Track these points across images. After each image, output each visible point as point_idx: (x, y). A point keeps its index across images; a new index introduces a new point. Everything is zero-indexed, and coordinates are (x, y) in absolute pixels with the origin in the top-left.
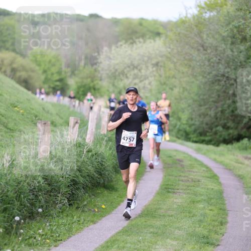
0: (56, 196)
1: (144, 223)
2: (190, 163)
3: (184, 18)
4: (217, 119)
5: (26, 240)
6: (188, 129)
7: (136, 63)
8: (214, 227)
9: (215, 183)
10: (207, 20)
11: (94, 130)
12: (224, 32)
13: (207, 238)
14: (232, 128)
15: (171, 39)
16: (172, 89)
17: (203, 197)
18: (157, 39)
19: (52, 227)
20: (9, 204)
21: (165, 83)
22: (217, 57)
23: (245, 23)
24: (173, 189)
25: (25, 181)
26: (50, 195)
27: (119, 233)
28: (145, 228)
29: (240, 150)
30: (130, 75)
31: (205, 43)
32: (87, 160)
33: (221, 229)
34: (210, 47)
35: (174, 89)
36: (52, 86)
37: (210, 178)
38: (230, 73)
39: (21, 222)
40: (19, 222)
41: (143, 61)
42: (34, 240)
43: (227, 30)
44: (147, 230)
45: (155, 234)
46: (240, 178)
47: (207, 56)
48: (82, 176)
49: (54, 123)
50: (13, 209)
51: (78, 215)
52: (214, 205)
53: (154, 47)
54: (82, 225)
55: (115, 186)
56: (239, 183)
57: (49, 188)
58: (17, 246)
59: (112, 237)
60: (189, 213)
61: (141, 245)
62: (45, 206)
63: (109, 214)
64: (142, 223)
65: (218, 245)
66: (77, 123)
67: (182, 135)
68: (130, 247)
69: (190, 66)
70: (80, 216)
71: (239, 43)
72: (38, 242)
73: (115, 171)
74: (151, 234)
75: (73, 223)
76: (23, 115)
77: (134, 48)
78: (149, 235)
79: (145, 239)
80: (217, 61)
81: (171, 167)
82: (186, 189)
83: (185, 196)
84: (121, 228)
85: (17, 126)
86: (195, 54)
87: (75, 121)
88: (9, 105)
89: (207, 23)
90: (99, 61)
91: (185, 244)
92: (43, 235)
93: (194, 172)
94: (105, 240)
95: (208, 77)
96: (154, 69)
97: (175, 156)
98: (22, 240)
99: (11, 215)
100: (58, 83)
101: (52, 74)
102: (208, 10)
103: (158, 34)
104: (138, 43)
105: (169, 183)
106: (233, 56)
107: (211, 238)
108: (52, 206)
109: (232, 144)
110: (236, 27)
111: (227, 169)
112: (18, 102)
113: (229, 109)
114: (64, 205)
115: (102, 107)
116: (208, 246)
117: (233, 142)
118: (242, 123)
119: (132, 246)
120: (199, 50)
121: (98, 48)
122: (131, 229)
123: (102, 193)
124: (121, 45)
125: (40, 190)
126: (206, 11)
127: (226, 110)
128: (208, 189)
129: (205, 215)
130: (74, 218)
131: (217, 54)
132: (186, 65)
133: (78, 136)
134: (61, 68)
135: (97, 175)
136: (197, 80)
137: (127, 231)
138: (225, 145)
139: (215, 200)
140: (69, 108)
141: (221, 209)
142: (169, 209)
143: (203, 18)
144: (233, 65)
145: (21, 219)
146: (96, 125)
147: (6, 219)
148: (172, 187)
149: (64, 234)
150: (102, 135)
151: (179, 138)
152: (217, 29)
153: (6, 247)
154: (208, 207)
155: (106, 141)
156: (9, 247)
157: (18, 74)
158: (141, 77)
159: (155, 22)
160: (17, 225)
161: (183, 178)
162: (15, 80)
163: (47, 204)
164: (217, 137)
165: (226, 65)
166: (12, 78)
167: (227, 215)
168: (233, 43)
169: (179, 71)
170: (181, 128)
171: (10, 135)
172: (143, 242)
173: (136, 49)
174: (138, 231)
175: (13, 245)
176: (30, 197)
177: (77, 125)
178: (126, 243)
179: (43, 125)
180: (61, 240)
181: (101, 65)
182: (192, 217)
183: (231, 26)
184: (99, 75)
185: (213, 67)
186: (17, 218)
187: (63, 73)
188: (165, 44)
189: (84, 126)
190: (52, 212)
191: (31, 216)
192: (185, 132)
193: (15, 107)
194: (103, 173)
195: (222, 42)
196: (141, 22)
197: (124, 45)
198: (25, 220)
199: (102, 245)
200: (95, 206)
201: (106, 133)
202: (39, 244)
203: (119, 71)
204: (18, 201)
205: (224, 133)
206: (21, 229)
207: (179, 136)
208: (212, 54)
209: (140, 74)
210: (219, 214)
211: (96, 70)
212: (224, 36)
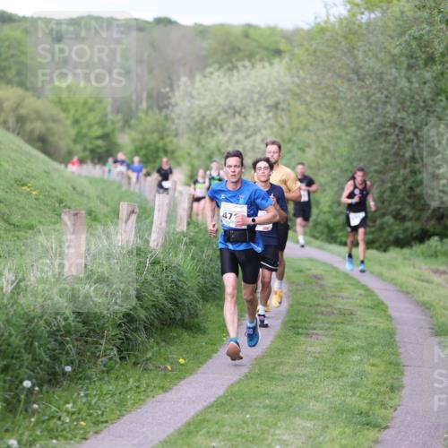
0: (97, 343)
1: (255, 390)
2: (336, 281)
3: (323, 24)
4: (383, 202)
5: (44, 422)
6: (332, 222)
7: (238, 104)
8: (378, 395)
9: (381, 317)
10: (364, 26)
11: (164, 225)
12: (395, 48)
13: (367, 415)
14: (410, 219)
15: (300, 62)
16: (303, 150)
17: (359, 343)
18: (276, 61)
19: (89, 398)
20: (12, 358)
21: (290, 140)
22: (382, 93)
23: (431, 31)
24: (306, 328)
25: (41, 317)
26: (86, 342)
27: (209, 407)
28: (255, 398)
29: (425, 257)
30: (229, 126)
31: (361, 67)
32: (152, 278)
33: (391, 399)
34: (370, 76)
35: (307, 149)
36: (89, 146)
37: (372, 308)
38: (405, 121)
39: (34, 390)
40: (30, 391)
41: (252, 100)
42: (59, 423)
43: (400, 44)
44: (260, 403)
45: (275, 409)
46: (426, 307)
47: (365, 90)
48: (142, 307)
49: (94, 214)
50: (21, 367)
51: (137, 376)
52: (380, 357)
53: (271, 75)
54: (143, 394)
55: (203, 325)
56: (423, 317)
57: (84, 330)
58: (27, 434)
59: (197, 415)
60: (334, 370)
61: (250, 429)
62: (77, 362)
63: (191, 374)
64: (250, 390)
65: (387, 427)
66: (133, 212)
67: (322, 233)
68: (229, 433)
69: (334, 108)
70: (140, 378)
71: (422, 66)
72: (66, 425)
73: (203, 299)
74: (268, 409)
75: (127, 391)
76: (37, 199)
77: (235, 78)
78: (263, 411)
79: (256, 418)
80: (384, 99)
81: (303, 290)
82: (329, 328)
83: (326, 340)
84: (213, 400)
85: (27, 219)
86: (343, 86)
87: (130, 209)
88: (12, 182)
89: (365, 32)
90: (173, 101)
91: (327, 427)
92: (73, 413)
93: (343, 298)
94: (185, 420)
95: (367, 127)
96: (270, 115)
97: (309, 270)
98: (37, 423)
99: (17, 377)
100: (100, 142)
101: (90, 126)
102: (366, 9)
103: (278, 53)
104: (241, 68)
105: (299, 318)
106: (410, 89)
107: (374, 414)
108: (89, 362)
109: (411, 246)
110: (415, 38)
111: (402, 292)
112: (28, 177)
113: (405, 185)
114: (111, 359)
115: (178, 183)
116: (368, 429)
117: (413, 243)
118: (429, 209)
119: (233, 431)
120: (349, 80)
121: (170, 78)
122: (231, 399)
123: (180, 336)
124: (212, 73)
125: (68, 333)
126: (363, 10)
127: (399, 187)
128: (368, 328)
129: (362, 374)
130: (128, 382)
131: (383, 87)
132: (327, 107)
133: (136, 236)
134: (106, 116)
135: (169, 305)
136: (347, 134)
137: (223, 404)
138: (398, 250)
139: (380, 347)
140: (120, 186)
141: (390, 363)
142: (298, 365)
143: (357, 22)
144: (410, 107)
145: (33, 385)
146: (168, 215)
147: (7, 385)
148: (304, 325)
149: (112, 410)
150: (178, 233)
151: (316, 238)
152: (383, 43)
153: (8, 435)
154: (369, 359)
155: (186, 244)
156: (12, 435)
157: (29, 126)
158: (248, 129)
159: (272, 30)
160: (27, 395)
161: (324, 309)
162: (23, 137)
163: (80, 358)
164: (385, 234)
165: (399, 106)
166: (18, 134)
167: (402, 373)
168: (410, 67)
169: (315, 118)
170: (319, 220)
171: (13, 236)
172: (253, 424)
173: (239, 80)
174: (242, 404)
175: (20, 432)
176: (49, 346)
177: (134, 217)
178: (223, 426)
179: (72, 217)
180: (107, 422)
181: (177, 110)
182: (340, 377)
183: (407, 36)
184: (174, 127)
185: (376, 109)
186: (27, 384)
187: (109, 124)
188: (289, 69)
189: (146, 219)
190: (89, 372)
191: (52, 379)
192: (328, 226)
193: (23, 185)
194: (180, 301)
195: (393, 65)
196: (248, 31)
197: (216, 74)
198: (41, 386)
199: (180, 429)
200: (167, 360)
201: (185, 229)
202: (68, 430)
203: (209, 118)
204: (29, 353)
205: (396, 228)
206: (35, 402)
207: (317, 235)
208: (374, 86)
209: (245, 123)
210: (387, 372)
211: (166, 118)
212: (394, 56)
